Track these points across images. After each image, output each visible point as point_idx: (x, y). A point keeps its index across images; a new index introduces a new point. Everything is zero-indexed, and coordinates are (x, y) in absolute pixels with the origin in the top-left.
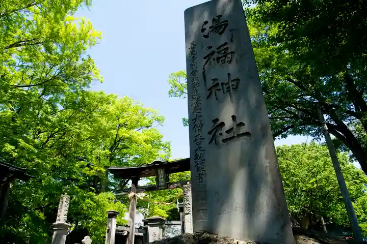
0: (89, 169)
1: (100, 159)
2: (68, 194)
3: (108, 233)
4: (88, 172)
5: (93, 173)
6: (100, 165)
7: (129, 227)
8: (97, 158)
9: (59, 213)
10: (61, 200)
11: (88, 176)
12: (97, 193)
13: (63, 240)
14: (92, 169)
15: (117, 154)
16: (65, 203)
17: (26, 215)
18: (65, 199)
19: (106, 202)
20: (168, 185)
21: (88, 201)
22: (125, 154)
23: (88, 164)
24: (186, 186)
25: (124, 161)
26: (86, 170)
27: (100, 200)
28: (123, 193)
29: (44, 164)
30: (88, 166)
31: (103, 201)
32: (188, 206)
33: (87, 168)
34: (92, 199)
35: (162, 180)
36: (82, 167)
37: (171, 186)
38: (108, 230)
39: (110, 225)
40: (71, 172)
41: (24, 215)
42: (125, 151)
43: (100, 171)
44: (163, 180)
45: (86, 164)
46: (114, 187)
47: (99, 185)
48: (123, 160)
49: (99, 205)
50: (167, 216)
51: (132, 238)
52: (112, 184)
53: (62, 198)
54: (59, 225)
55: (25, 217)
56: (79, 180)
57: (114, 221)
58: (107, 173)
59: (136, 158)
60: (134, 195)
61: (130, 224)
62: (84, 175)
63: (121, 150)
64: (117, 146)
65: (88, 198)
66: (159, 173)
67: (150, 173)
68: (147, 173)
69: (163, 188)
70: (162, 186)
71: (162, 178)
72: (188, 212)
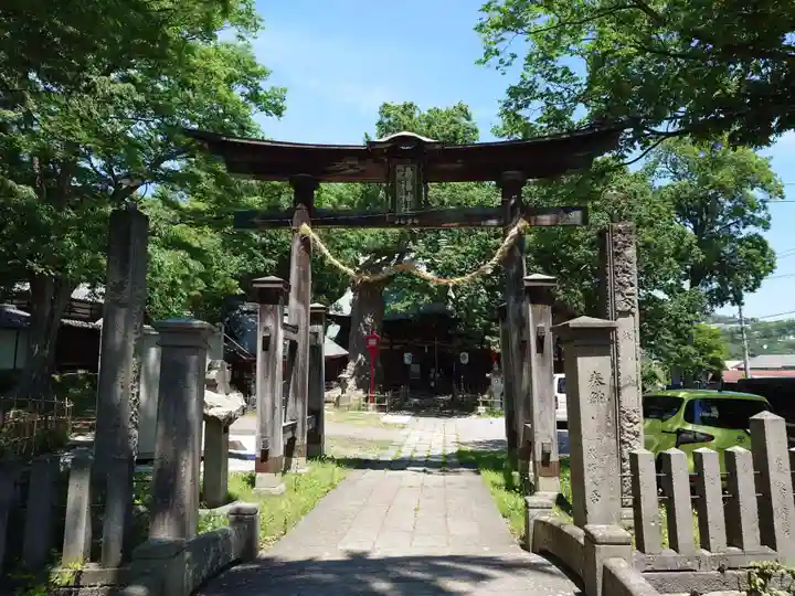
35: (406, 197)
44: (409, 198)
66: (399, 176)
67: (363, 171)
68: (351, 171)
69: (410, 221)
70: (406, 217)
71: (407, 194)
72: (629, 307)
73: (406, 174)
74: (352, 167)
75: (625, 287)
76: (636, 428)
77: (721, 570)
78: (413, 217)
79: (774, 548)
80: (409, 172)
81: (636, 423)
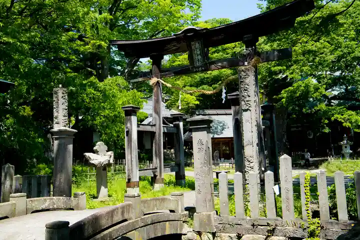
0: (82, 43)
1: (97, 28)
2: (63, 87)
3: (127, 135)
4: (82, 49)
5: (89, 48)
6: (98, 36)
7: (155, 125)
8: (93, 26)
9: (55, 114)
10: (54, 96)
11: (83, 53)
12: (101, 78)
13: (70, 152)
14: (87, 44)
15: (120, 18)
16: (61, 101)
17: (8, 116)
18: (60, 95)
19: (115, 90)
20: (207, 65)
21: (90, 90)
22: (130, 18)
23: (79, 36)
24: (243, 68)
25: (130, 28)
26: (78, 45)
27: (108, 88)
28: (140, 79)
29: (19, 44)
30: (81, 38)
31: (110, 90)
32: (248, 99)
33: (79, 42)
34: (96, 89)
35: (198, 57)
36: (72, 40)
37: (213, 66)
38: (128, 132)
39: (129, 125)
40: (57, 49)
41: (5, 116)
42: (131, 12)
43: (100, 46)
44: (200, 57)
45: (76, 37)
46: (121, 66)
47: (99, 65)
48: (129, 26)
49: (106, 96)
50: (197, 102)
51: (160, 140)
52: (118, 63)
53: (56, 93)
54: (60, 132)
55: (8, 118)
56: (70, 60)
57: (134, 119)
58: (109, 48)
59: (148, 23)
60: (158, 82)
61: (156, 121)
62: (76, 52)
63: (124, 11)
64: (119, 5)
65: (90, 86)
66: (193, 47)
67: (179, 48)
68: (174, 48)
69: (200, 69)
70: (198, 67)
71: (198, 56)
72: (248, 107)
73: (196, 46)
74: (174, 46)
75: (245, 97)
76: (252, 165)
77: (253, 225)
78: (201, 67)
79: (282, 218)
80: (197, 45)
81: (252, 163)
